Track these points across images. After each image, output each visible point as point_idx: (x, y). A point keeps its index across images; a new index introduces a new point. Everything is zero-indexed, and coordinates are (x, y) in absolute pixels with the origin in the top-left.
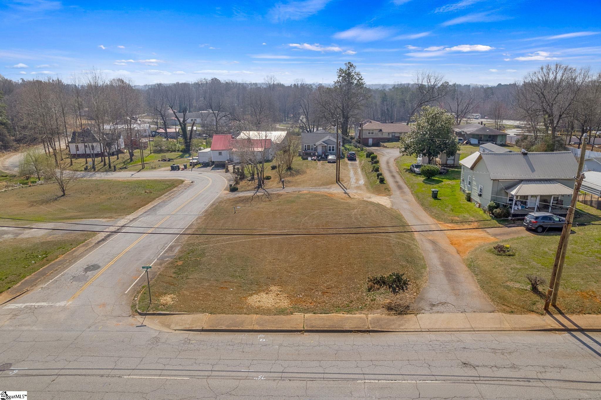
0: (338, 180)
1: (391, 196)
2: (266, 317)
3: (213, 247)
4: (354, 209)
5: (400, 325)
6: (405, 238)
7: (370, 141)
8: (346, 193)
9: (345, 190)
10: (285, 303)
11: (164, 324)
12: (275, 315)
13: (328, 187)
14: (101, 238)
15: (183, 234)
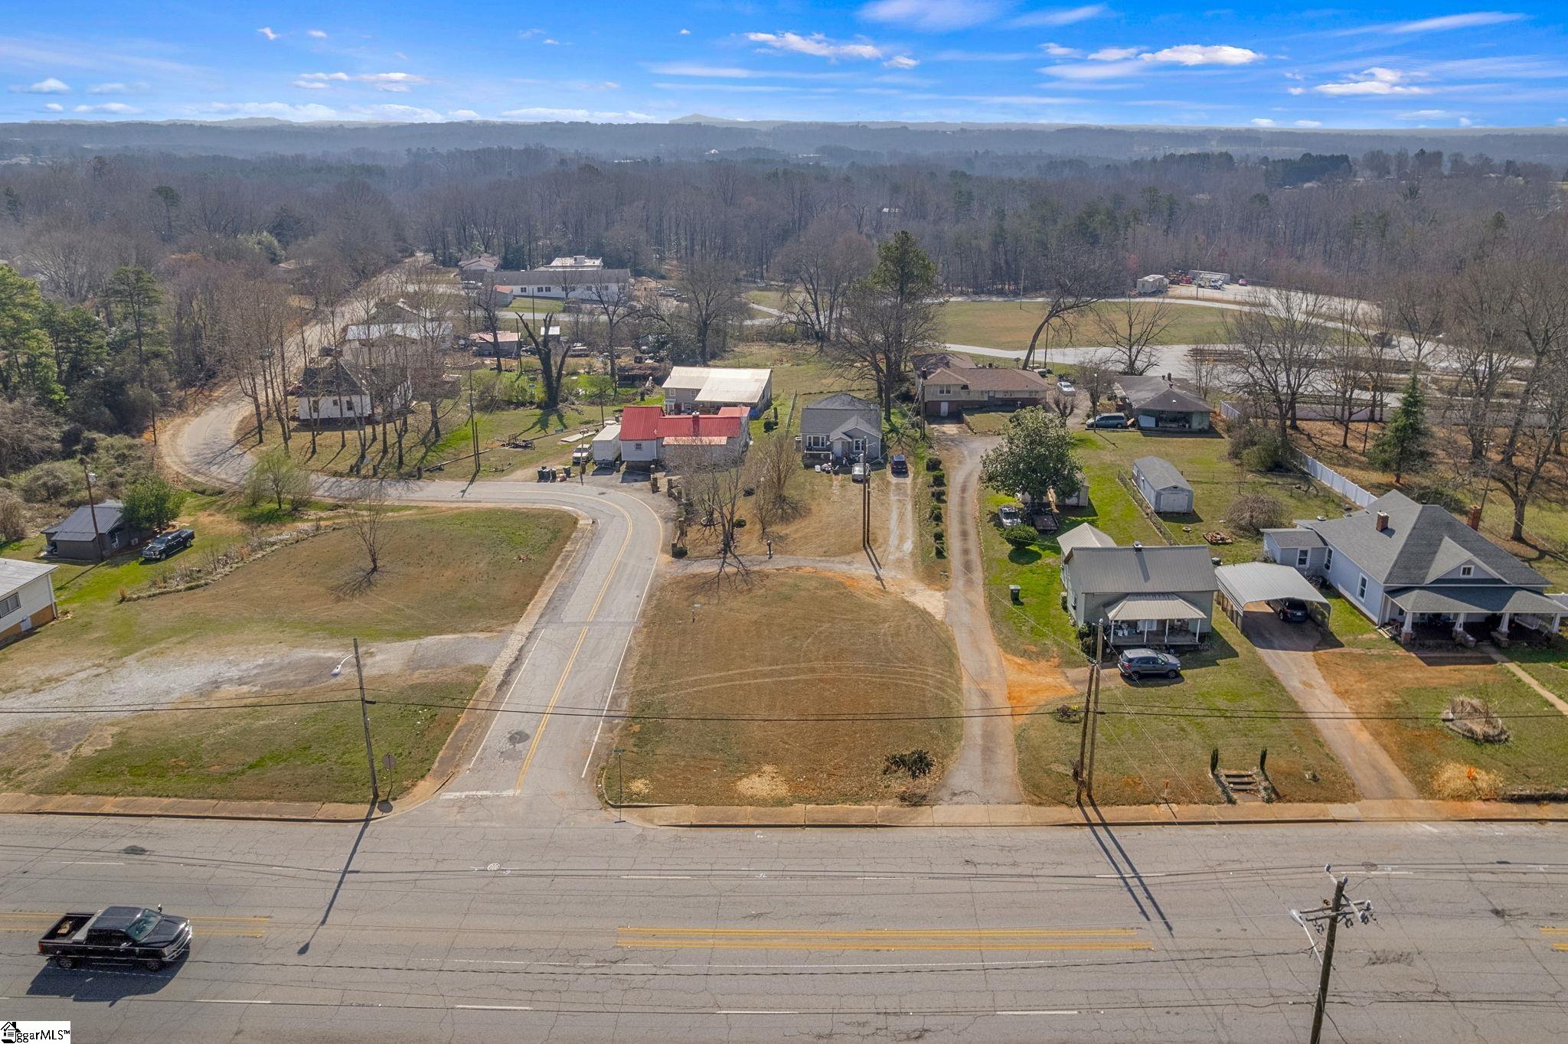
0: (867, 542)
1: (949, 592)
2: (762, 809)
3: (674, 697)
4: (885, 620)
5: (911, 819)
6: (947, 686)
7: (944, 408)
8: (878, 578)
9: (878, 568)
10: (782, 790)
11: (644, 819)
12: (772, 806)
13: (848, 558)
14: (499, 679)
15: (623, 670)
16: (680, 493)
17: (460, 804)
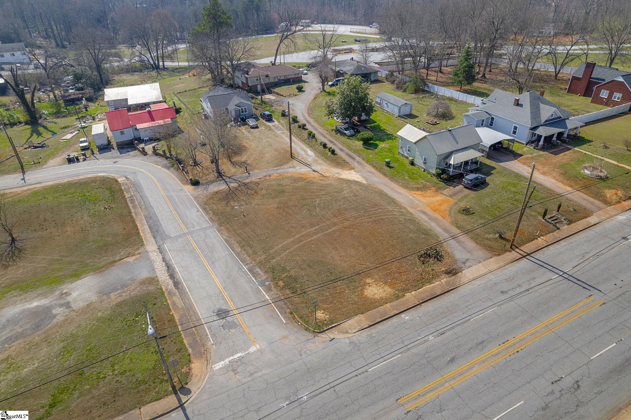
0: (291, 155)
1: (356, 169)
2: (394, 303)
3: (282, 260)
4: (342, 190)
5: (460, 281)
6: (405, 213)
7: (259, 88)
8: (314, 171)
9: (309, 166)
10: (391, 290)
11: (343, 333)
13: (290, 165)
14: (170, 282)
15: (238, 254)
16: (164, 151)
17: (231, 368)
